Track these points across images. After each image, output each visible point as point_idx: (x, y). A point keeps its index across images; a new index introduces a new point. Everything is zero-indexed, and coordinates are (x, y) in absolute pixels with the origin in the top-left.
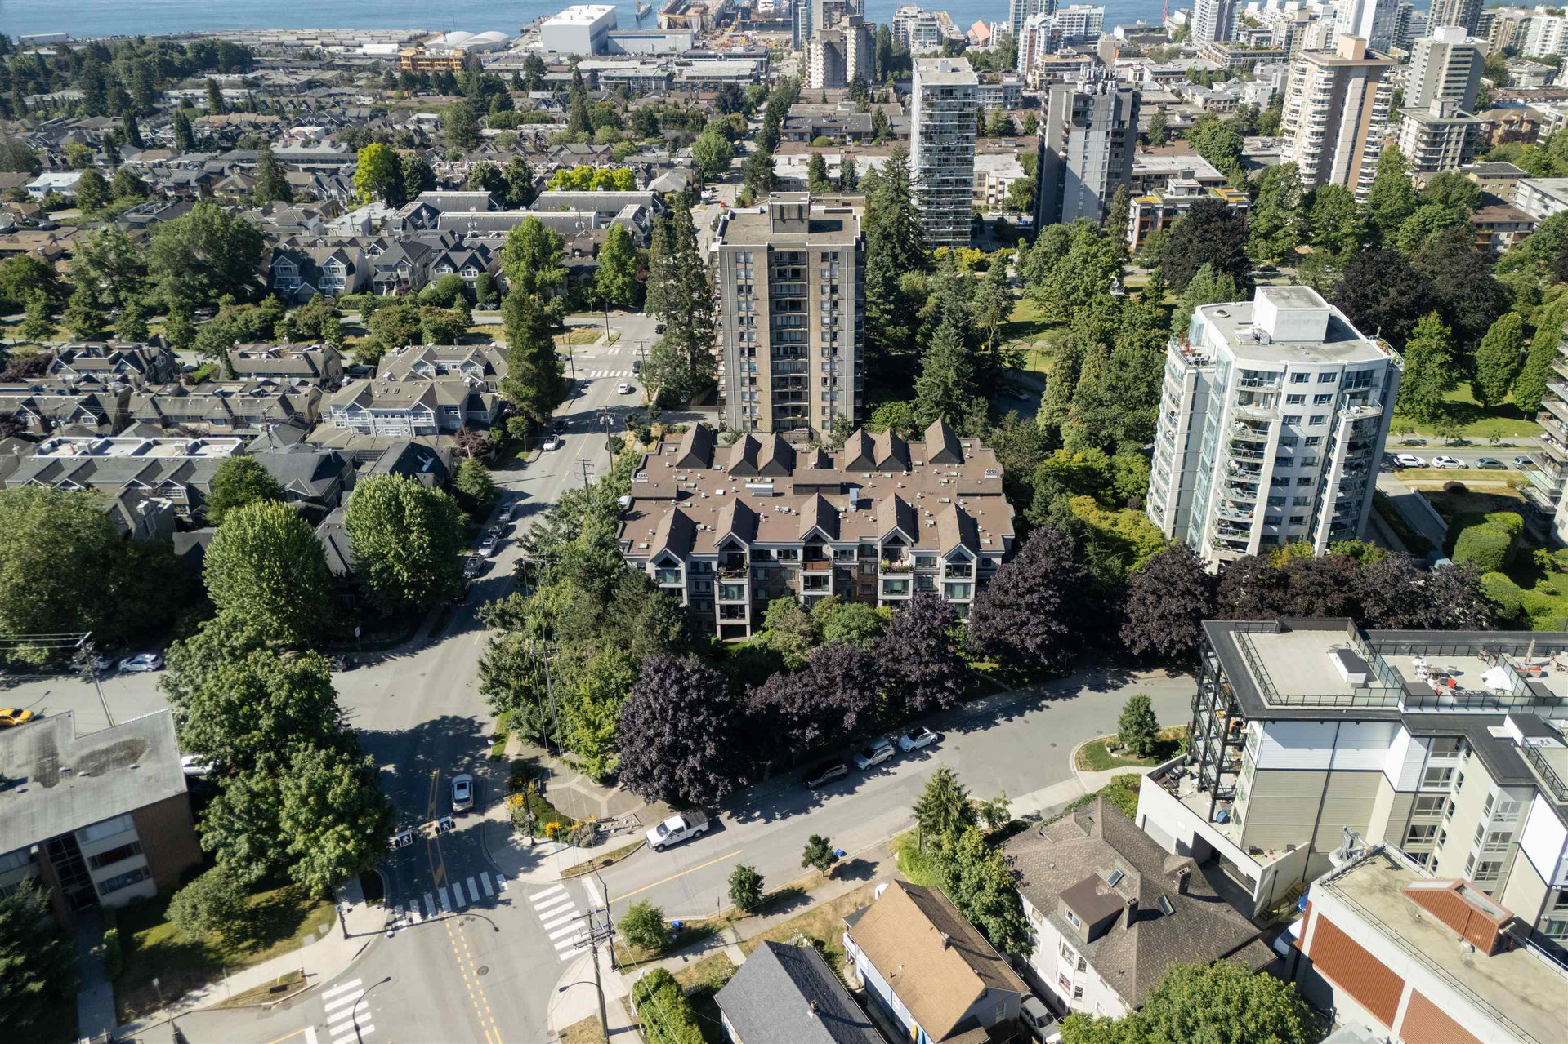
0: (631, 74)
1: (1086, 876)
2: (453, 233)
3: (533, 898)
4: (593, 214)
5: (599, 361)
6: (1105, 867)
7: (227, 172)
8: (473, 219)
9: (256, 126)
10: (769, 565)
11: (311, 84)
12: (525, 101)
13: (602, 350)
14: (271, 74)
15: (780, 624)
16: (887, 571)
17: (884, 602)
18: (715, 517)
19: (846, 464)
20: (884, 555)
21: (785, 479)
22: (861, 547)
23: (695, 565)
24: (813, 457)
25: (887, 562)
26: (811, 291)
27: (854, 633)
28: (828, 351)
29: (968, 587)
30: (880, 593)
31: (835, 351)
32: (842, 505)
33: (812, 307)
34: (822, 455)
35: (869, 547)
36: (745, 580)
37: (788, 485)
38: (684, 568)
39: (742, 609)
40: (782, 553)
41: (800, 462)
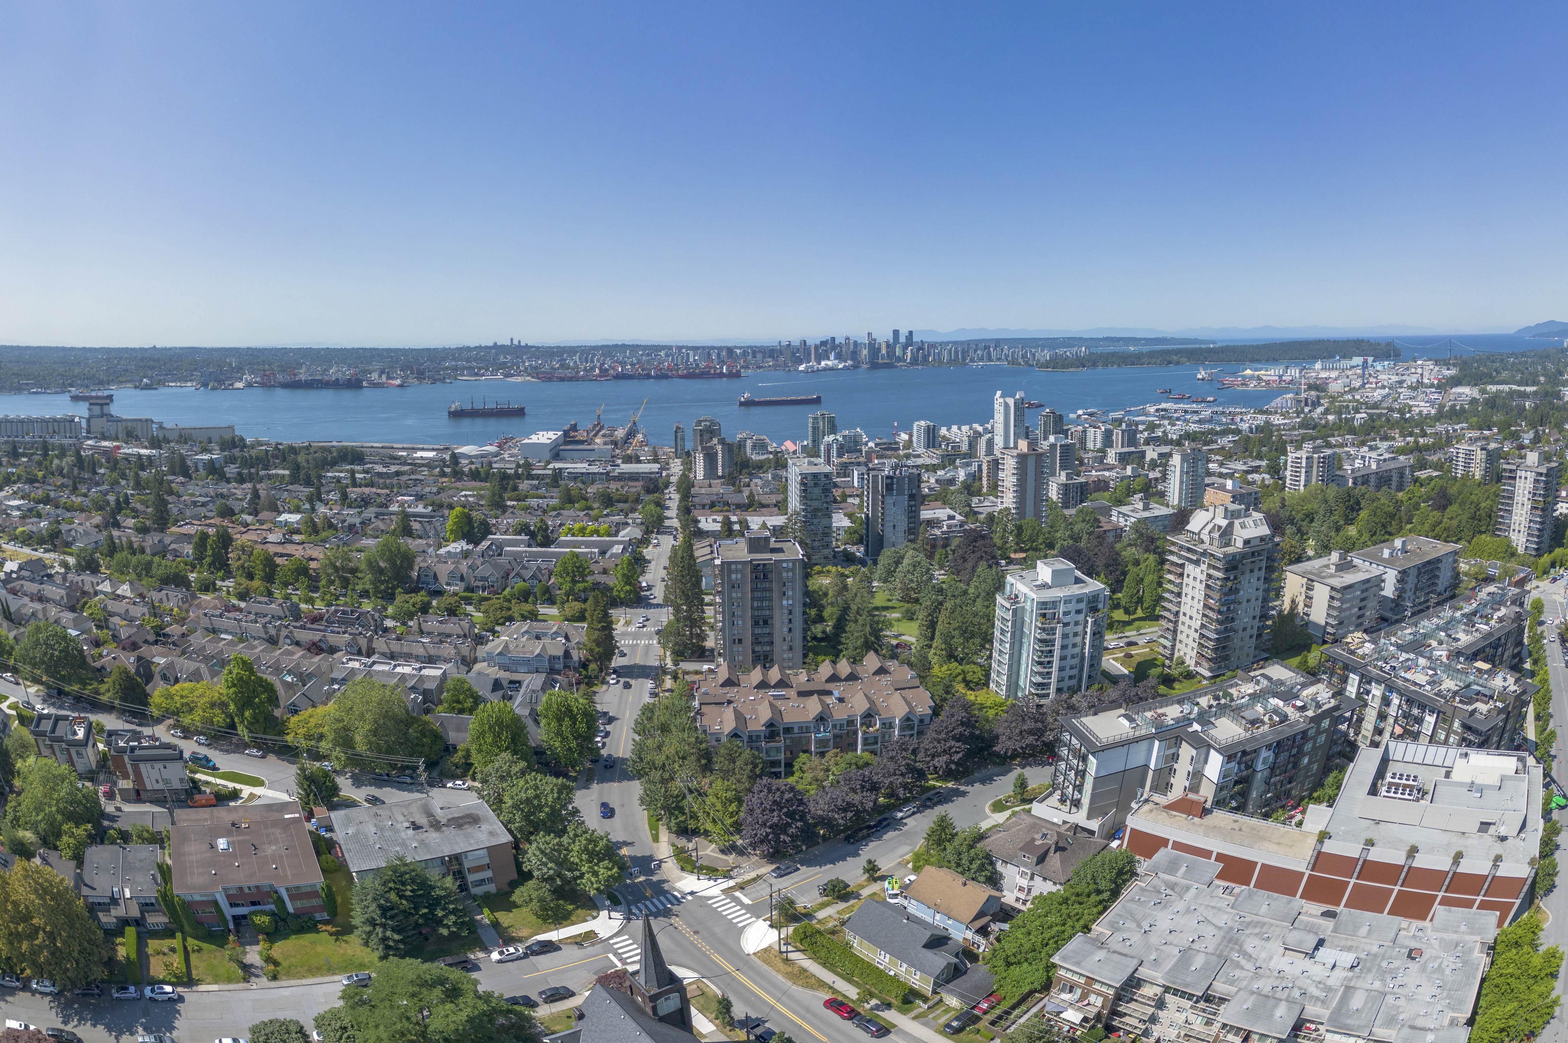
0: (584, 471)
1: (1028, 839)
2: (516, 560)
4: (595, 551)
5: (624, 634)
6: (1037, 833)
7: (373, 520)
8: (525, 552)
9: (378, 495)
10: (793, 736)
11: (398, 474)
12: (524, 486)
13: (624, 629)
14: (376, 467)
15: (805, 768)
16: (865, 733)
17: (863, 751)
18: (755, 711)
19: (824, 679)
20: (862, 725)
21: (788, 690)
22: (848, 722)
23: (750, 737)
24: (803, 677)
25: (864, 728)
26: (775, 586)
27: (854, 767)
28: (786, 621)
29: (912, 735)
30: (859, 747)
31: (790, 620)
32: (830, 700)
33: (775, 595)
34: (808, 675)
35: (852, 721)
36: (782, 744)
37: (792, 693)
38: (745, 739)
39: (780, 762)
40: (801, 728)
41: (794, 681)
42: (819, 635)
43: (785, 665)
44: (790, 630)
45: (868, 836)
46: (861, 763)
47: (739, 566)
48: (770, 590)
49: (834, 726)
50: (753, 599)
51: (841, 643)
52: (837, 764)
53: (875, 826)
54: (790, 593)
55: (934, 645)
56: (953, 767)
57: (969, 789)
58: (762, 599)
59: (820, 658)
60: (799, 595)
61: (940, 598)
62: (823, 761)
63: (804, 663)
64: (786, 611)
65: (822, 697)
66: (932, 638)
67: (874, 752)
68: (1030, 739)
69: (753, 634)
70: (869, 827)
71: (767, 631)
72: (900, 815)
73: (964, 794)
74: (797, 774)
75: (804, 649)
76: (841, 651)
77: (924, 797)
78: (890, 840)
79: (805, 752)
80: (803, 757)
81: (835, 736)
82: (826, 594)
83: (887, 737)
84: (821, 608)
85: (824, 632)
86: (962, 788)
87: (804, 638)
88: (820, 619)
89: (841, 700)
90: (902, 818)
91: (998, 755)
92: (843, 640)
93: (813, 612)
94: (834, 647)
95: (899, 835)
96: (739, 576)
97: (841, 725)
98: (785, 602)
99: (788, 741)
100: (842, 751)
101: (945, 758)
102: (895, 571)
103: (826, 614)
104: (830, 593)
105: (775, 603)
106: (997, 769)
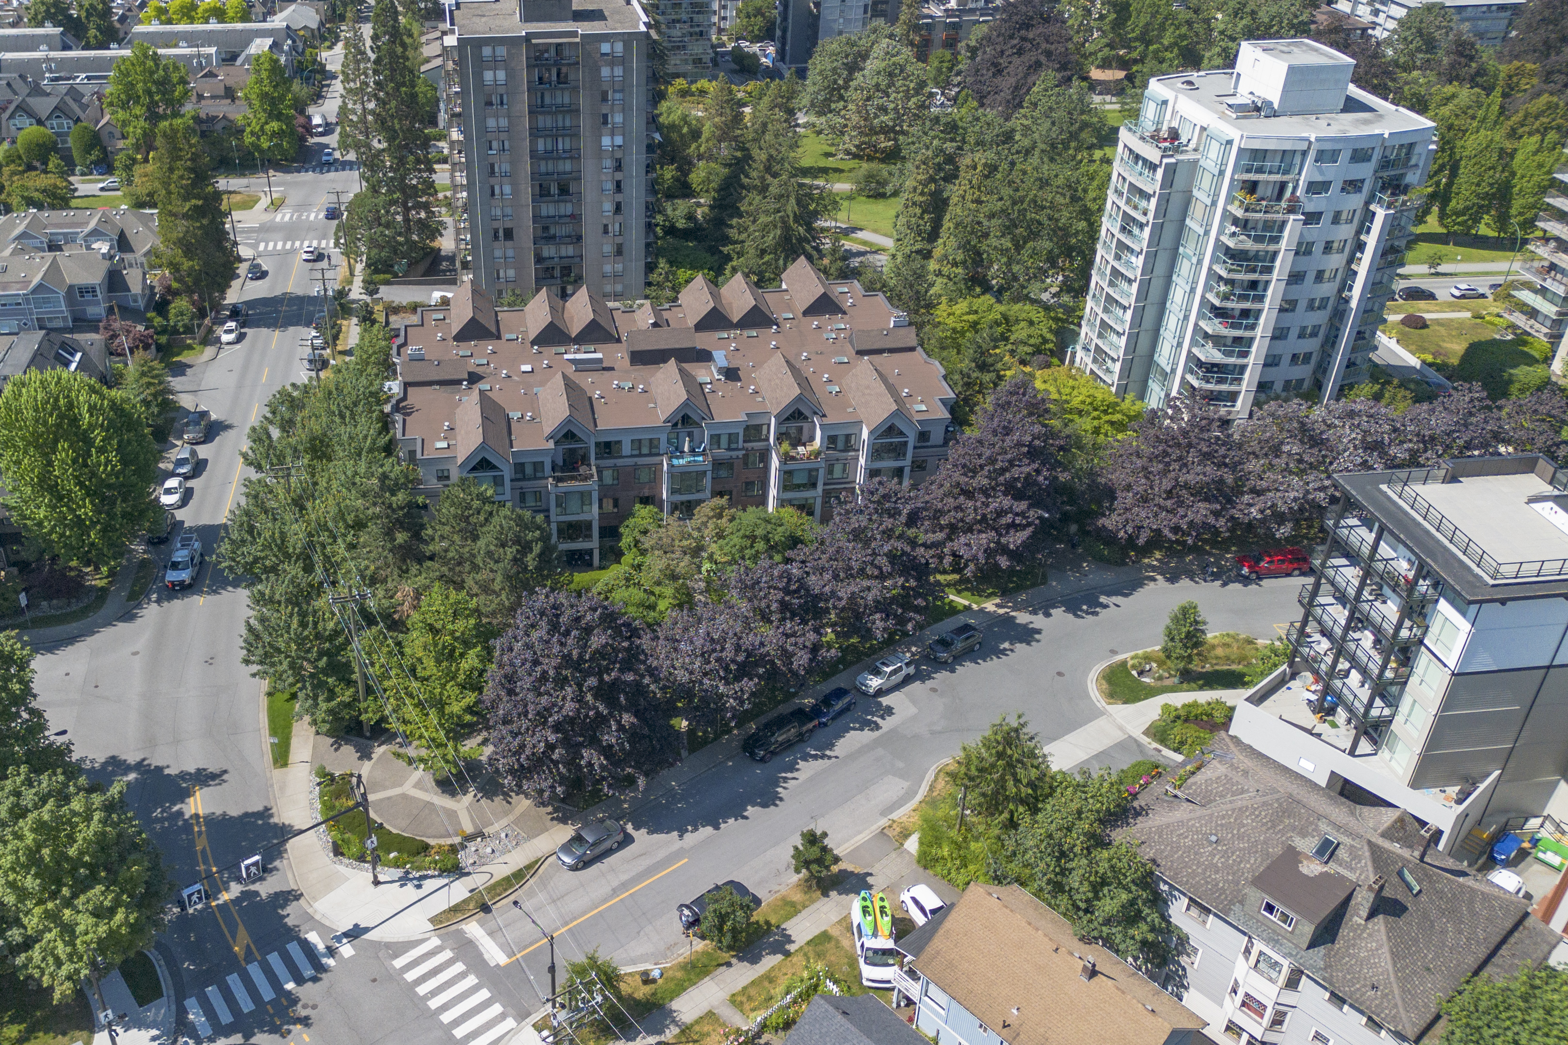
1: (1278, 850)
2: (22, 77)
3: (399, 963)
4: (213, 50)
5: (266, 230)
6: (1303, 834)
8: (48, 60)
10: (620, 462)
13: (267, 217)
15: (647, 542)
16: (786, 458)
17: (782, 503)
18: (532, 400)
19: (691, 322)
20: (779, 438)
21: (611, 347)
22: (747, 428)
23: (519, 467)
24: (644, 316)
25: (786, 446)
26: (583, 102)
27: (760, 546)
28: (610, 186)
29: (899, 473)
30: (773, 492)
31: (618, 186)
32: (706, 374)
33: (585, 123)
34: (657, 313)
35: (758, 428)
36: (592, 484)
37: (619, 355)
38: (507, 473)
39: (589, 525)
40: (637, 443)
41: (623, 325)
42: (681, 224)
43: (608, 288)
44: (618, 208)
45: (801, 738)
46: (778, 536)
47: (501, 51)
48: (574, 111)
49: (716, 439)
50: (535, 132)
51: (727, 240)
52: (720, 536)
53: (816, 712)
54: (618, 118)
55: (938, 252)
56: (1004, 562)
57: (1038, 621)
58: (554, 134)
59: (683, 274)
60: (637, 123)
61: (950, 147)
62: (690, 525)
63: (649, 284)
64: (608, 163)
65: (685, 365)
66: (933, 235)
67: (805, 508)
68: (1201, 511)
69: (536, 218)
70: (801, 715)
71: (568, 209)
72: (875, 683)
73: (1027, 635)
74: (628, 558)
75: (648, 254)
76: (729, 258)
77: (931, 635)
78: (852, 756)
79: (646, 501)
80: (643, 514)
81: (717, 464)
82: (696, 134)
83: (837, 472)
84: (685, 166)
85: (690, 217)
86: (1022, 618)
87: (650, 227)
88: (684, 189)
89: (731, 374)
90: (880, 692)
91: (1109, 538)
92: (733, 233)
93: (669, 173)
94: (714, 251)
95: (876, 743)
96: (501, 75)
97: (732, 438)
98: (606, 141)
99: (608, 475)
100: (732, 504)
101: (985, 538)
102: (846, 87)
103: (696, 177)
104: (707, 130)
105: (585, 144)
106: (1109, 576)
